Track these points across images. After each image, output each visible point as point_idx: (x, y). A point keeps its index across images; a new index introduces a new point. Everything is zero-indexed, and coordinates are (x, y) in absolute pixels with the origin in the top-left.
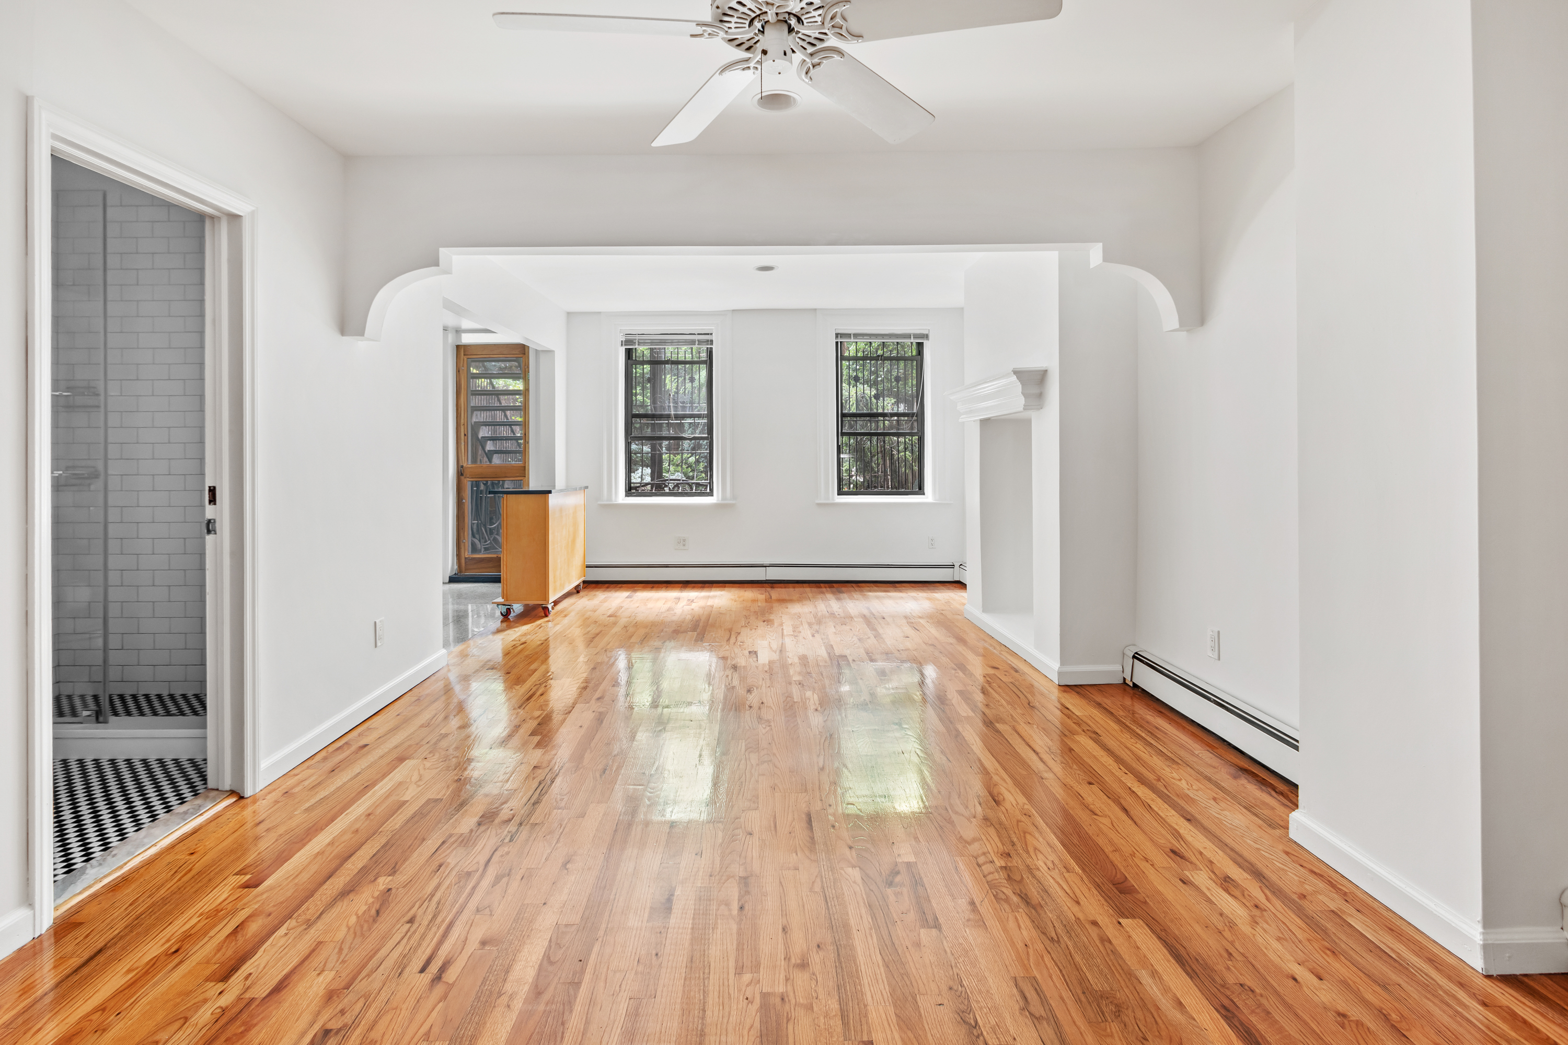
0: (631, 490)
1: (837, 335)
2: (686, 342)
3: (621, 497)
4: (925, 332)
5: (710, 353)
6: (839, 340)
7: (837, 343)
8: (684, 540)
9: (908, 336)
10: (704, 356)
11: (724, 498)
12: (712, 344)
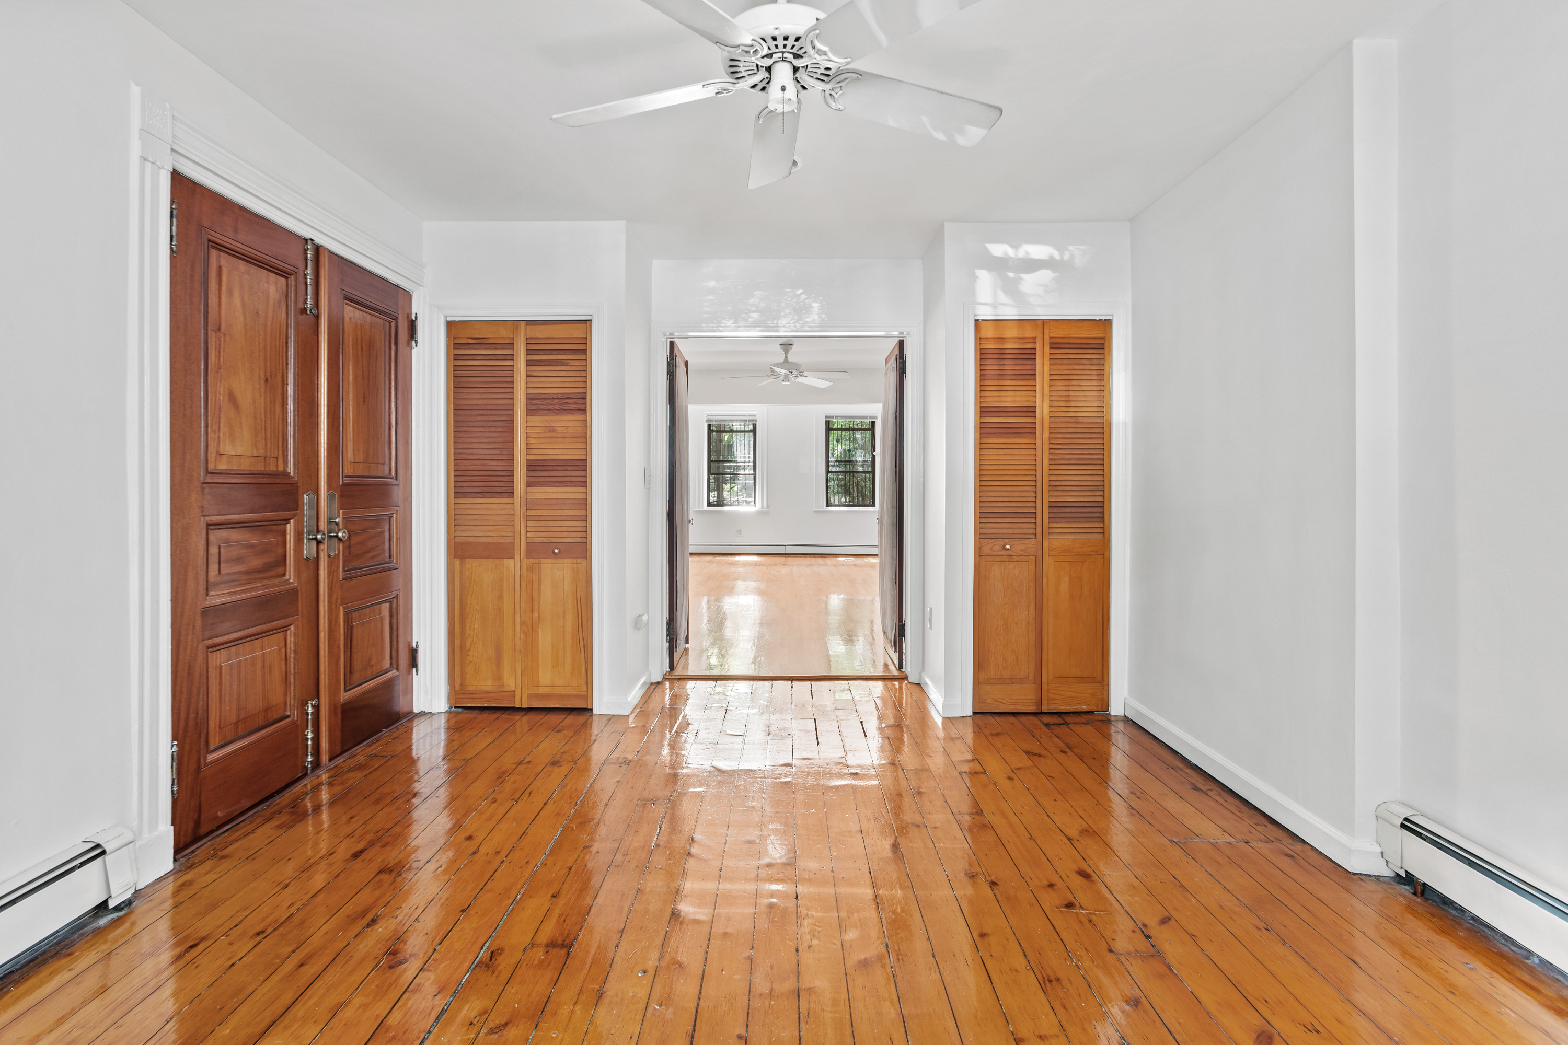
0: (709, 504)
1: (826, 417)
2: (741, 421)
3: (705, 508)
4: (876, 415)
5: (755, 426)
6: (827, 420)
7: (826, 421)
8: (740, 531)
9: (866, 417)
10: (751, 428)
11: (762, 507)
12: (756, 422)
